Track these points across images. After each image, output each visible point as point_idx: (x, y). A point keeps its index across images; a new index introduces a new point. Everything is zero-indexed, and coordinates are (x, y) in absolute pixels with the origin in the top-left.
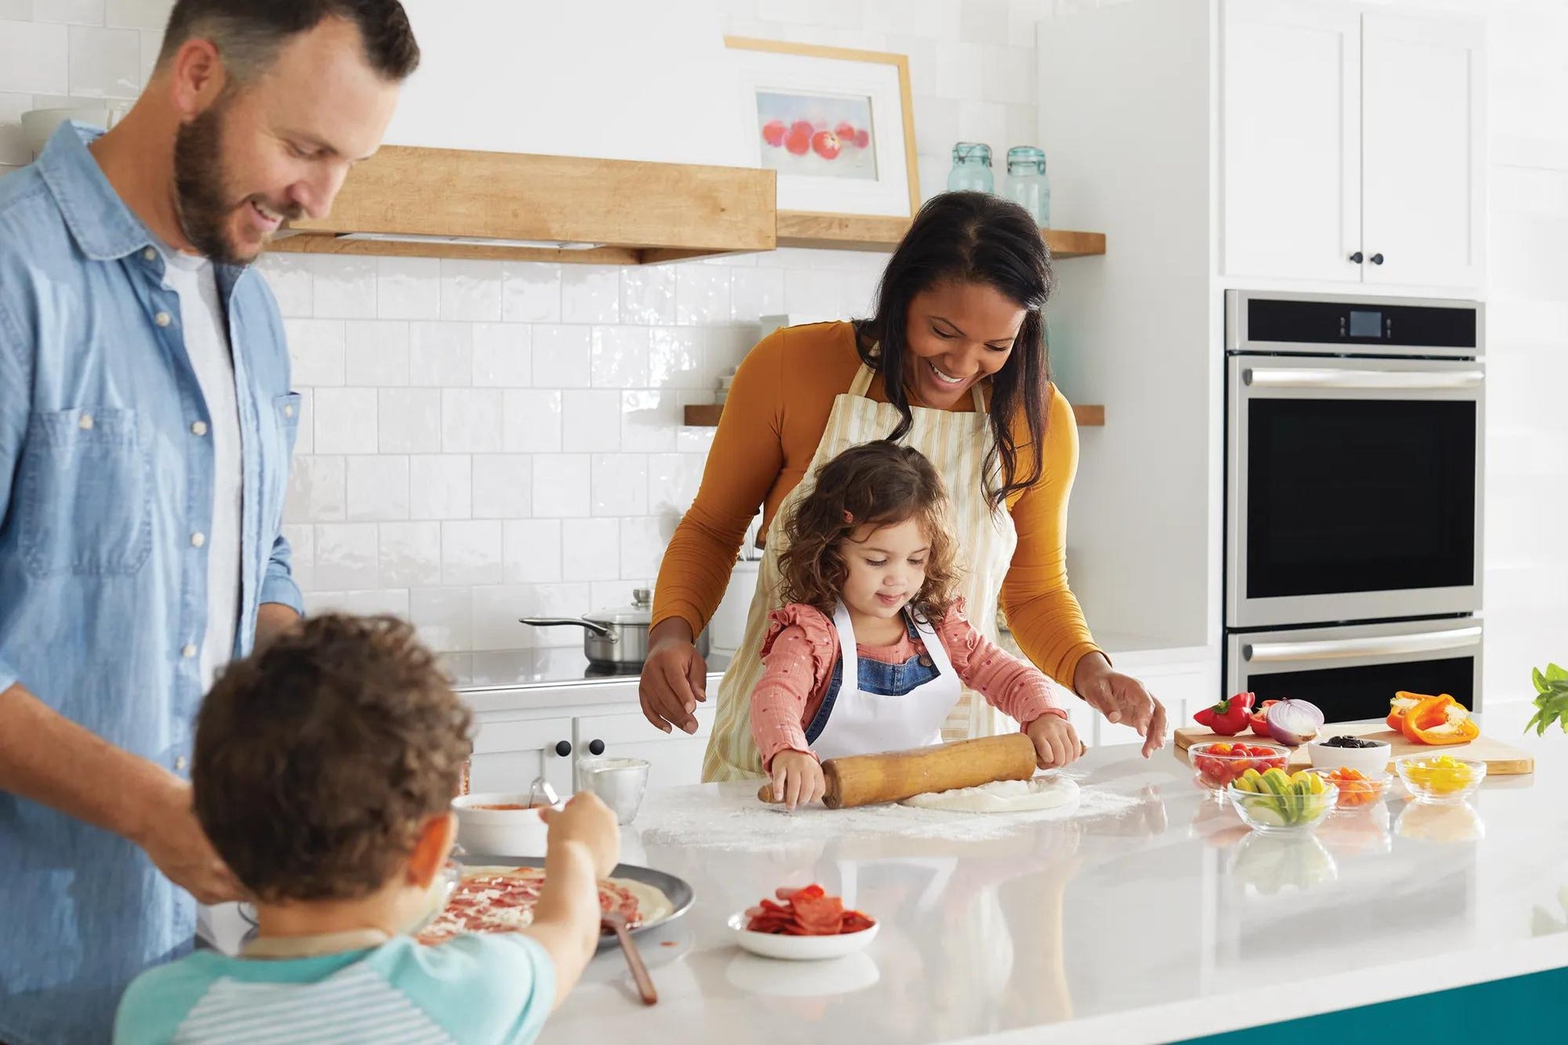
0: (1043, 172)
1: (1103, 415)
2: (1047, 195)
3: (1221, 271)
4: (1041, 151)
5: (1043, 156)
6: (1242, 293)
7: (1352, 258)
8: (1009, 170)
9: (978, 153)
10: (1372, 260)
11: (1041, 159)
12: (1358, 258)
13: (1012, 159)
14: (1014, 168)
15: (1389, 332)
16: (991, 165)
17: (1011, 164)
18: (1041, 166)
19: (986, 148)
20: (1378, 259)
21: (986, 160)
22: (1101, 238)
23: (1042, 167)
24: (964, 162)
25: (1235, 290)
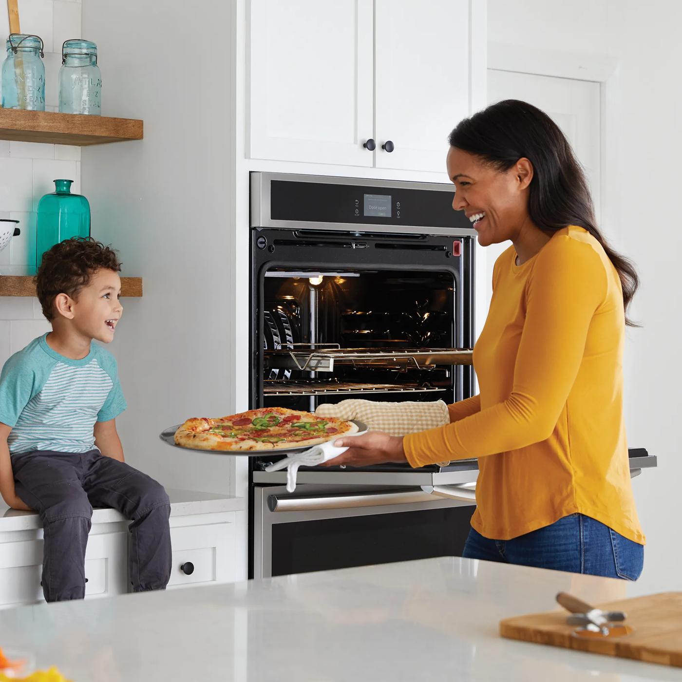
0: (95, 64)
1: (141, 286)
2: (99, 84)
3: (247, 156)
4: (94, 44)
5: (95, 48)
6: (266, 174)
7: (365, 146)
8: (64, 61)
9: (29, 43)
10: (383, 147)
11: (92, 51)
12: (370, 145)
13: (68, 50)
14: (69, 59)
15: (398, 213)
16: (43, 55)
17: (65, 55)
18: (92, 58)
19: (38, 39)
20: (388, 147)
21: (39, 51)
22: (140, 124)
23: (94, 58)
24: (16, 52)
25: (260, 172)
